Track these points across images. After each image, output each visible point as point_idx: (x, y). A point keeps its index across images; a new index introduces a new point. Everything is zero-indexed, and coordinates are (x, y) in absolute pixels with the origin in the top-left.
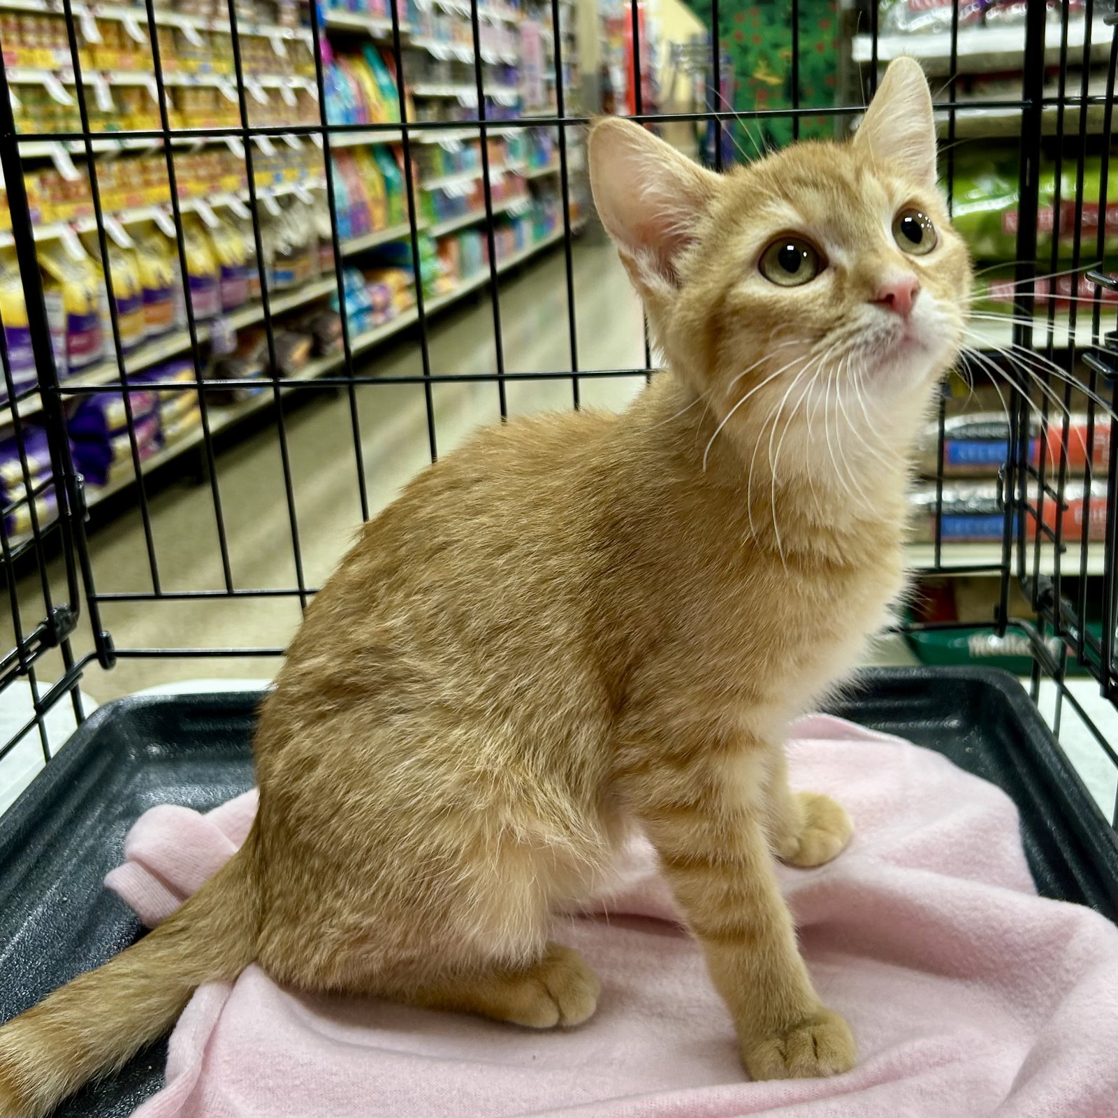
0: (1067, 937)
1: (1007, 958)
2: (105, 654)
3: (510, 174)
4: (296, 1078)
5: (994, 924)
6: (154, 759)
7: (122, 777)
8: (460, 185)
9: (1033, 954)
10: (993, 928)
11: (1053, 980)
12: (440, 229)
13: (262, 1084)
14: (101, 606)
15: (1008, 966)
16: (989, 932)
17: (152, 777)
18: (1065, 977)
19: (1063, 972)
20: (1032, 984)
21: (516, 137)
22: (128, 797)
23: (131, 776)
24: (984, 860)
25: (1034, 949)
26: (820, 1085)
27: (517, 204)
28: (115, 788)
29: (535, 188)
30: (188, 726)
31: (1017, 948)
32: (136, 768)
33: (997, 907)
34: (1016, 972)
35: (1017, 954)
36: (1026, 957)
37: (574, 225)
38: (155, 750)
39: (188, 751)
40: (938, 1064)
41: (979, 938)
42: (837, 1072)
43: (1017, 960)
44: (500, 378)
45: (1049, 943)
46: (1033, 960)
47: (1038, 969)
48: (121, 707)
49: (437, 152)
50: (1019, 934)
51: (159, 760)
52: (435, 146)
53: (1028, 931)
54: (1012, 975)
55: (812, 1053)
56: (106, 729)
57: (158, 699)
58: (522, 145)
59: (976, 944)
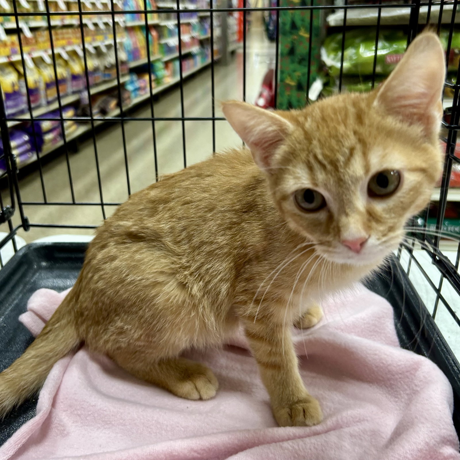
0: (416, 370)
1: (389, 376)
2: (26, 225)
3: (193, 38)
4: (90, 411)
5: (384, 362)
6: (44, 268)
7: (31, 275)
8: (173, 42)
9: (400, 376)
10: (383, 363)
11: (409, 387)
12: (166, 58)
13: (76, 412)
14: (24, 207)
15: (389, 380)
16: (381, 365)
17: (42, 275)
18: (415, 388)
19: (413, 385)
20: (399, 388)
21: (195, 23)
22: (33, 283)
23: (34, 274)
24: (378, 330)
25: (401, 374)
26: (307, 430)
27: (195, 49)
28: (28, 279)
29: (202, 43)
30: (58, 255)
31: (394, 373)
32: (36, 271)
33: (385, 354)
34: (392, 382)
35: (394, 375)
36: (396, 376)
37: (215, 58)
38: (44, 264)
39: (57, 265)
40: (358, 422)
41: (377, 367)
42: (314, 425)
43: (393, 377)
44: (183, 119)
45: (407, 372)
46: (400, 378)
47: (402, 382)
48: (31, 246)
49: (165, 29)
50: (394, 366)
51: (46, 268)
52: (165, 27)
53: (399, 366)
54: (391, 384)
55: (303, 416)
56: (25, 256)
57: (46, 244)
58: (198, 27)
59: (376, 369)
